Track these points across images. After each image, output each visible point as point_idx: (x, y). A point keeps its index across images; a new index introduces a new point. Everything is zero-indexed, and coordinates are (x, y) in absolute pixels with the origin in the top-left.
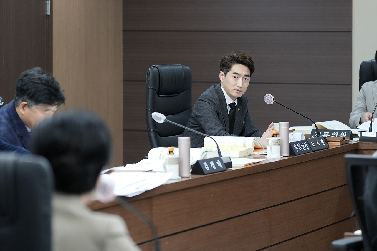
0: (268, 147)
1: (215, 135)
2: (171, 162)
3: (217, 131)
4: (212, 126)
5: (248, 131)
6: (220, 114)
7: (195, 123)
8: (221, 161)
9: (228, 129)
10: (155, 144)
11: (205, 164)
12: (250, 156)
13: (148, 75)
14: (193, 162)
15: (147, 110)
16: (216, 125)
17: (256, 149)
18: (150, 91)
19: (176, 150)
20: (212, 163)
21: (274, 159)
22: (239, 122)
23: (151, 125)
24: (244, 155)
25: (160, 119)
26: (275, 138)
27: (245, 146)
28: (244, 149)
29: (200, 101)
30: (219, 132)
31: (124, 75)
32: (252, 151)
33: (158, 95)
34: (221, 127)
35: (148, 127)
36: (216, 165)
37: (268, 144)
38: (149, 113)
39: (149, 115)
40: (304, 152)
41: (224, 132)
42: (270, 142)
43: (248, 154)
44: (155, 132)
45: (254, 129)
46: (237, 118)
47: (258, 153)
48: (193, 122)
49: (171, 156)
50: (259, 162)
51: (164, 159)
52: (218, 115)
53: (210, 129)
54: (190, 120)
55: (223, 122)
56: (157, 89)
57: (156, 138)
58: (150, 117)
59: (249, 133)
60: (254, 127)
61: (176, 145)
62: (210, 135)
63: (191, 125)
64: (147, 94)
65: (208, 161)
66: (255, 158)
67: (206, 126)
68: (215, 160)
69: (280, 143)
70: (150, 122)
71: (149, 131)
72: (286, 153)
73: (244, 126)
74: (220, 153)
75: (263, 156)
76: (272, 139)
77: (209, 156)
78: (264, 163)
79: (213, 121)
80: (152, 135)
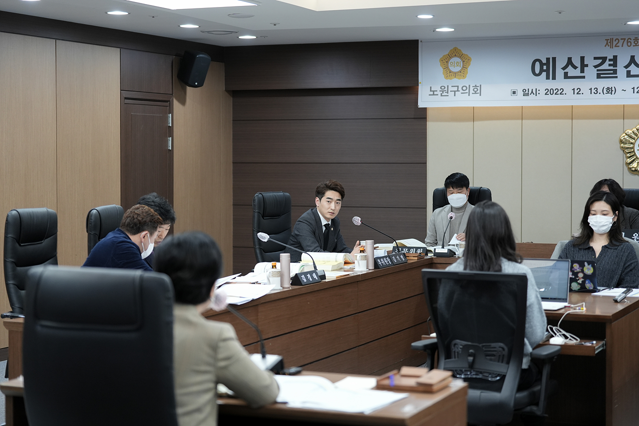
0: (356, 262)
1: (311, 251)
2: (274, 275)
3: (313, 248)
4: (309, 244)
5: (339, 248)
6: (316, 233)
7: (296, 240)
8: (317, 274)
9: (323, 246)
10: (260, 260)
11: (303, 276)
12: (341, 269)
13: (254, 200)
14: (292, 274)
15: (253, 230)
16: (312, 243)
17: (346, 263)
18: (256, 214)
19: (278, 264)
20: (309, 276)
21: (362, 271)
22: (332, 240)
23: (257, 243)
24: (336, 268)
25: (265, 238)
26: (362, 254)
27: (336, 261)
28: (336, 263)
29: (299, 222)
30: (314, 249)
31: (234, 200)
32: (342, 265)
33: (263, 217)
34: (317, 244)
35: (254, 244)
36: (312, 277)
37: (356, 260)
38: (255, 232)
39: (255, 235)
40: (387, 266)
41: (319, 249)
42: (358, 257)
43: (339, 268)
44: (260, 249)
45: (345, 247)
46: (330, 236)
47: (347, 267)
48: (293, 240)
49: (274, 270)
50: (348, 275)
51: (268, 272)
52: (314, 234)
53: (307, 246)
54: (291, 238)
55: (318, 240)
56: (262, 212)
57: (261, 254)
58: (256, 237)
59: (340, 249)
60: (344, 245)
61: (279, 261)
62: (306, 251)
63: (292, 242)
64: (254, 216)
65: (305, 274)
66: (345, 271)
67: (304, 244)
68: (311, 273)
69: (366, 258)
70: (256, 240)
71: (255, 249)
72: (371, 267)
73: (336, 244)
74: (315, 267)
75: (352, 270)
76: (359, 255)
77: (306, 270)
78: (353, 275)
79: (309, 239)
80: (258, 251)
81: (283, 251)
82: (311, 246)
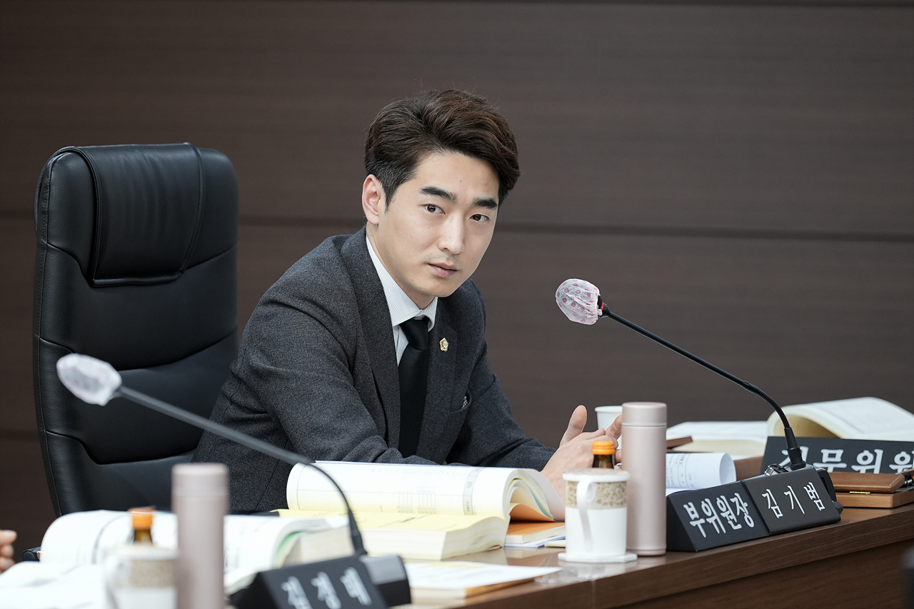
0: (571, 515)
2: (141, 575)
3: (345, 440)
4: (324, 420)
5: (483, 441)
6: (359, 366)
7: (251, 402)
8: (364, 574)
9: (395, 431)
10: (71, 498)
11: (292, 587)
12: (491, 552)
13: (44, 188)
14: (237, 577)
15: (38, 346)
16: (340, 416)
17: (519, 520)
18: (53, 260)
19: (163, 524)
20: (323, 584)
21: (599, 565)
22: (444, 401)
23: (54, 412)
24: (465, 547)
25: (94, 385)
26: (605, 475)
27: (468, 510)
28: (466, 522)
29: (271, 309)
30: (355, 443)
32: (500, 533)
33: (89, 276)
34: (365, 422)
35: (43, 420)
36: (340, 591)
37: (574, 502)
38: (47, 356)
39: (48, 368)
40: (732, 538)
41: (380, 446)
42: (582, 491)
43: (483, 545)
44: (74, 442)
45: (513, 435)
46: (435, 384)
47: (526, 540)
48: (239, 398)
49: (142, 551)
50: (530, 581)
51: (111, 563)
52: (352, 369)
53: (317, 430)
54: (229, 389)
55: (372, 400)
56: (83, 251)
57: (77, 468)
58: (49, 377)
59: (490, 449)
60: (509, 424)
62: (314, 455)
63: (233, 412)
64: (41, 273)
65: (306, 573)
66: (513, 562)
67: (298, 417)
68: (334, 568)
69: (623, 495)
70: (52, 397)
71: (45, 440)
72: (652, 540)
73: (466, 421)
74: (357, 540)
75: (549, 555)
76: (587, 480)
77: (310, 553)
78: (552, 583)
79: (327, 397)
80: (61, 454)
81: (190, 456)
82: (330, 432)
